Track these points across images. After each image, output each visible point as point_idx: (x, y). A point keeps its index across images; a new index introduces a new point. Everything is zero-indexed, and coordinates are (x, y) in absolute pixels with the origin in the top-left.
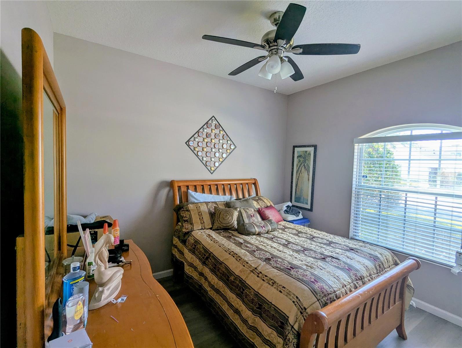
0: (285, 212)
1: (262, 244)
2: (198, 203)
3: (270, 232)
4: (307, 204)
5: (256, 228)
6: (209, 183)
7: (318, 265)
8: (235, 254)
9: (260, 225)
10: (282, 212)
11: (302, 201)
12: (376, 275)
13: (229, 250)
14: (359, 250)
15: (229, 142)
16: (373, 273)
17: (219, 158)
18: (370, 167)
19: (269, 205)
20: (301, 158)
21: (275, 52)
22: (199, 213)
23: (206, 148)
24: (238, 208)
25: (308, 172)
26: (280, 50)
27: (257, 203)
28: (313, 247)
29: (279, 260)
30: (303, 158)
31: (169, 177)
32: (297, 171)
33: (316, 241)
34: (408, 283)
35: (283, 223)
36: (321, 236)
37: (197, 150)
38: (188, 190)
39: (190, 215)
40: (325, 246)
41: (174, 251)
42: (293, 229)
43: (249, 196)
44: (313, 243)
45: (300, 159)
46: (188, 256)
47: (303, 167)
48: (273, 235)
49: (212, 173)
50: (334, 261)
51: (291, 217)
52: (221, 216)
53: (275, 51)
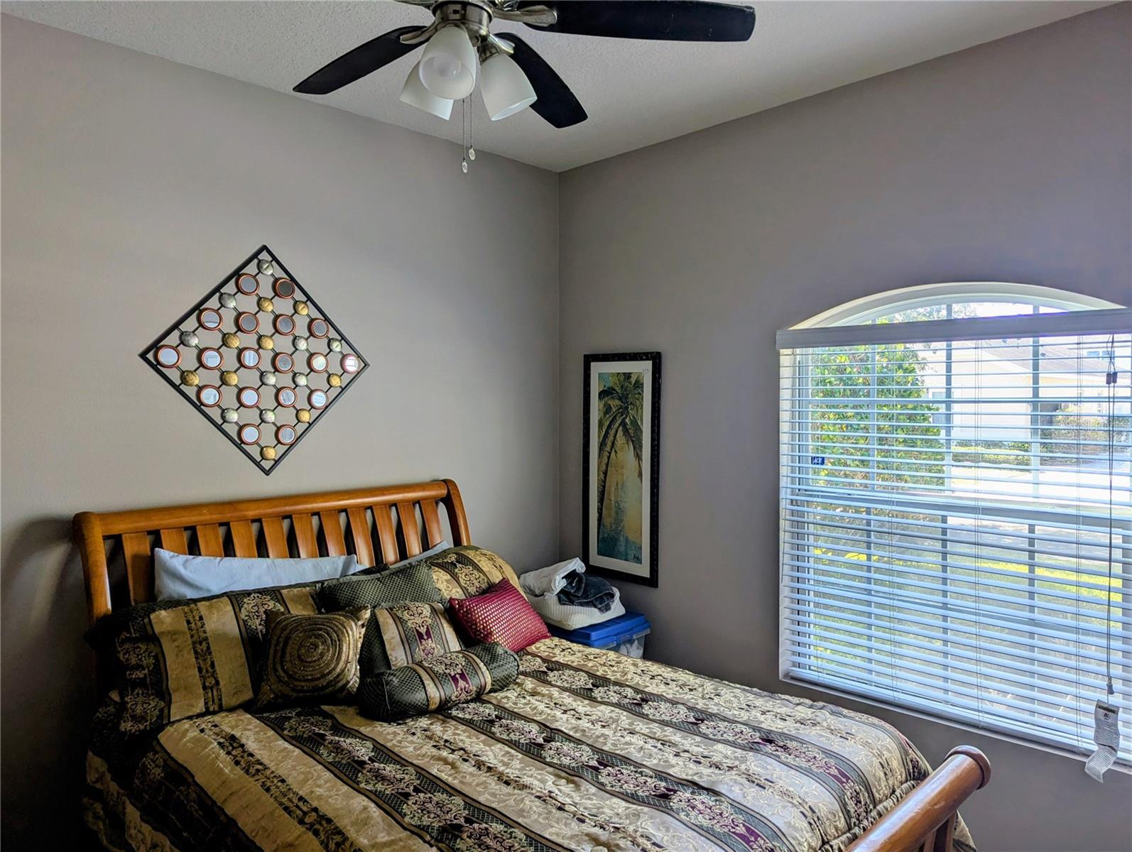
0: (562, 596)
1: (445, 753)
2: (195, 601)
3: (490, 692)
4: (638, 560)
5: (432, 685)
6: (252, 513)
7: (638, 834)
8: (324, 822)
9: (447, 671)
10: (552, 599)
11: (622, 549)
12: (844, 838)
13: (301, 804)
14: (792, 738)
15: (336, 346)
16: (833, 831)
17: (298, 411)
18: (844, 417)
19: (496, 577)
20: (613, 398)
21: (457, 16)
22: (198, 645)
23: (235, 372)
24: (365, 608)
25: (638, 447)
26: (477, 9)
27: (449, 577)
28: (634, 747)
29: (496, 828)
30: (620, 399)
31: (65, 504)
32: (601, 445)
33: (651, 717)
34: (956, 835)
35: (547, 646)
36: (669, 692)
37: (196, 380)
38: (157, 549)
39: (160, 658)
40: (677, 737)
41: (91, 814)
42: (577, 669)
43: (424, 551)
44: (641, 726)
45: (610, 402)
46: (140, 836)
47: (620, 433)
48: (497, 707)
49: (267, 473)
50: (701, 807)
51: (581, 617)
52: (289, 648)
53: (455, 12)
